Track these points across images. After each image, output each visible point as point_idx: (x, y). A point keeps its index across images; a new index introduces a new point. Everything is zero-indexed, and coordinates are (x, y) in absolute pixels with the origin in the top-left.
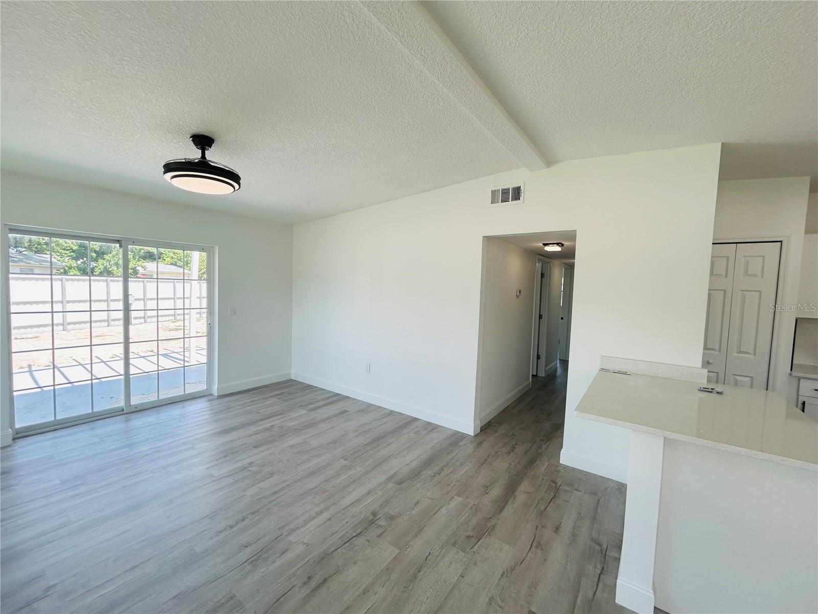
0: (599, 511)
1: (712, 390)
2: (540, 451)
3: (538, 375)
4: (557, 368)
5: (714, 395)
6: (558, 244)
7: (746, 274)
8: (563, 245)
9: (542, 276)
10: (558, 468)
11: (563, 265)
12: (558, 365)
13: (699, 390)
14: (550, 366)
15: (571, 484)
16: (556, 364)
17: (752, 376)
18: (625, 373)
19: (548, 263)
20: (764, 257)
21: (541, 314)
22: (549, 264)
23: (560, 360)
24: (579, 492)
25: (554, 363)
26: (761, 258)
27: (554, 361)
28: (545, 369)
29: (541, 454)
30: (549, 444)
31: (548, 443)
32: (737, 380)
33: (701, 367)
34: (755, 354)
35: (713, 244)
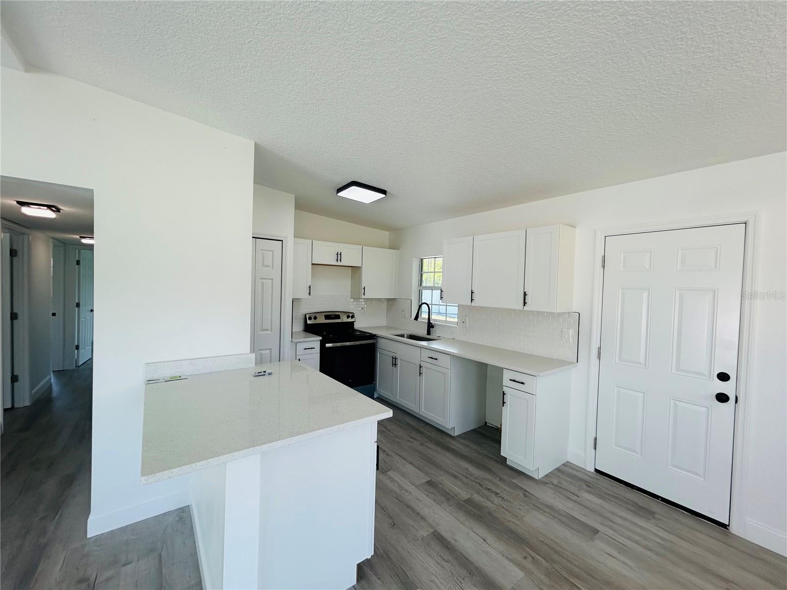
0: (164, 571)
1: (264, 373)
2: (43, 541)
3: (16, 406)
4: (51, 385)
5: (267, 377)
6: (49, 207)
7: (264, 265)
8: (58, 210)
9: (13, 253)
10: (86, 549)
11: (51, 240)
12: (52, 381)
13: (255, 376)
14: (37, 388)
15: (114, 562)
16: (50, 379)
17: (271, 348)
18: (179, 378)
19: (23, 234)
20: (273, 251)
21: (15, 311)
22: (26, 236)
23: (53, 371)
24: (129, 566)
25: (47, 379)
26: (271, 252)
27: (46, 377)
28: (31, 393)
29: (45, 546)
30: (60, 516)
31: (57, 517)
32: (262, 354)
33: (249, 352)
34: (271, 331)
35: (253, 237)
